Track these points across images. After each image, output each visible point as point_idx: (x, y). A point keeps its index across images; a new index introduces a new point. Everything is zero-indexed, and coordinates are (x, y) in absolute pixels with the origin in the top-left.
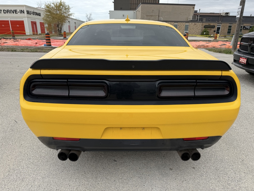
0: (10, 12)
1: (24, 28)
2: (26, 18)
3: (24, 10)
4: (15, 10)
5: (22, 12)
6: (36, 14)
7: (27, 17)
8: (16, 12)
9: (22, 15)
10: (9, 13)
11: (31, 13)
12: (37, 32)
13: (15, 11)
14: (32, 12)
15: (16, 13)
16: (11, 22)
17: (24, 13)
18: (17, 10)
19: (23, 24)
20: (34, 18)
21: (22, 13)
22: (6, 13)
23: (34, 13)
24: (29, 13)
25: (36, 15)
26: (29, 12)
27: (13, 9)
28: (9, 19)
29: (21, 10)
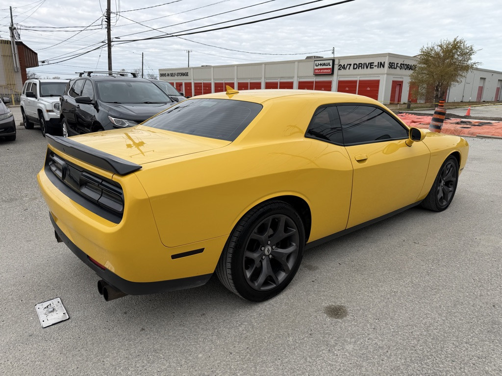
0: (363, 66)
1: (378, 93)
2: (385, 75)
3: (384, 62)
4: (371, 63)
5: (381, 65)
6: (407, 67)
7: (388, 74)
8: (372, 67)
9: (381, 70)
10: (360, 68)
11: (397, 66)
12: (399, 100)
13: (371, 65)
14: (399, 65)
15: (370, 68)
16: (359, 83)
17: (383, 67)
18: (373, 63)
19: (378, 86)
20: (402, 75)
21: (380, 67)
22: (356, 68)
23: (402, 66)
24: (393, 67)
25: (405, 69)
26: (393, 64)
27: (368, 61)
28: (358, 79)
29: (381, 63)
